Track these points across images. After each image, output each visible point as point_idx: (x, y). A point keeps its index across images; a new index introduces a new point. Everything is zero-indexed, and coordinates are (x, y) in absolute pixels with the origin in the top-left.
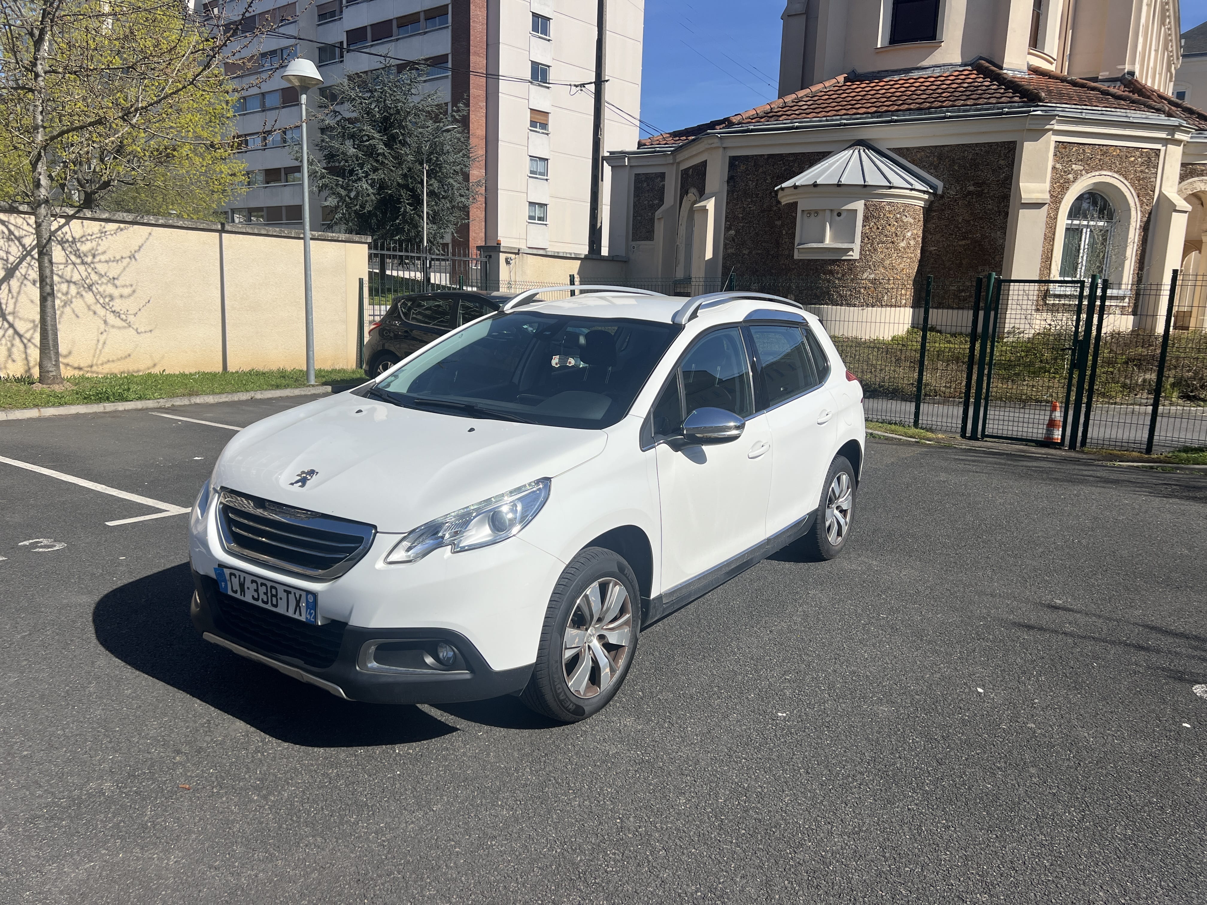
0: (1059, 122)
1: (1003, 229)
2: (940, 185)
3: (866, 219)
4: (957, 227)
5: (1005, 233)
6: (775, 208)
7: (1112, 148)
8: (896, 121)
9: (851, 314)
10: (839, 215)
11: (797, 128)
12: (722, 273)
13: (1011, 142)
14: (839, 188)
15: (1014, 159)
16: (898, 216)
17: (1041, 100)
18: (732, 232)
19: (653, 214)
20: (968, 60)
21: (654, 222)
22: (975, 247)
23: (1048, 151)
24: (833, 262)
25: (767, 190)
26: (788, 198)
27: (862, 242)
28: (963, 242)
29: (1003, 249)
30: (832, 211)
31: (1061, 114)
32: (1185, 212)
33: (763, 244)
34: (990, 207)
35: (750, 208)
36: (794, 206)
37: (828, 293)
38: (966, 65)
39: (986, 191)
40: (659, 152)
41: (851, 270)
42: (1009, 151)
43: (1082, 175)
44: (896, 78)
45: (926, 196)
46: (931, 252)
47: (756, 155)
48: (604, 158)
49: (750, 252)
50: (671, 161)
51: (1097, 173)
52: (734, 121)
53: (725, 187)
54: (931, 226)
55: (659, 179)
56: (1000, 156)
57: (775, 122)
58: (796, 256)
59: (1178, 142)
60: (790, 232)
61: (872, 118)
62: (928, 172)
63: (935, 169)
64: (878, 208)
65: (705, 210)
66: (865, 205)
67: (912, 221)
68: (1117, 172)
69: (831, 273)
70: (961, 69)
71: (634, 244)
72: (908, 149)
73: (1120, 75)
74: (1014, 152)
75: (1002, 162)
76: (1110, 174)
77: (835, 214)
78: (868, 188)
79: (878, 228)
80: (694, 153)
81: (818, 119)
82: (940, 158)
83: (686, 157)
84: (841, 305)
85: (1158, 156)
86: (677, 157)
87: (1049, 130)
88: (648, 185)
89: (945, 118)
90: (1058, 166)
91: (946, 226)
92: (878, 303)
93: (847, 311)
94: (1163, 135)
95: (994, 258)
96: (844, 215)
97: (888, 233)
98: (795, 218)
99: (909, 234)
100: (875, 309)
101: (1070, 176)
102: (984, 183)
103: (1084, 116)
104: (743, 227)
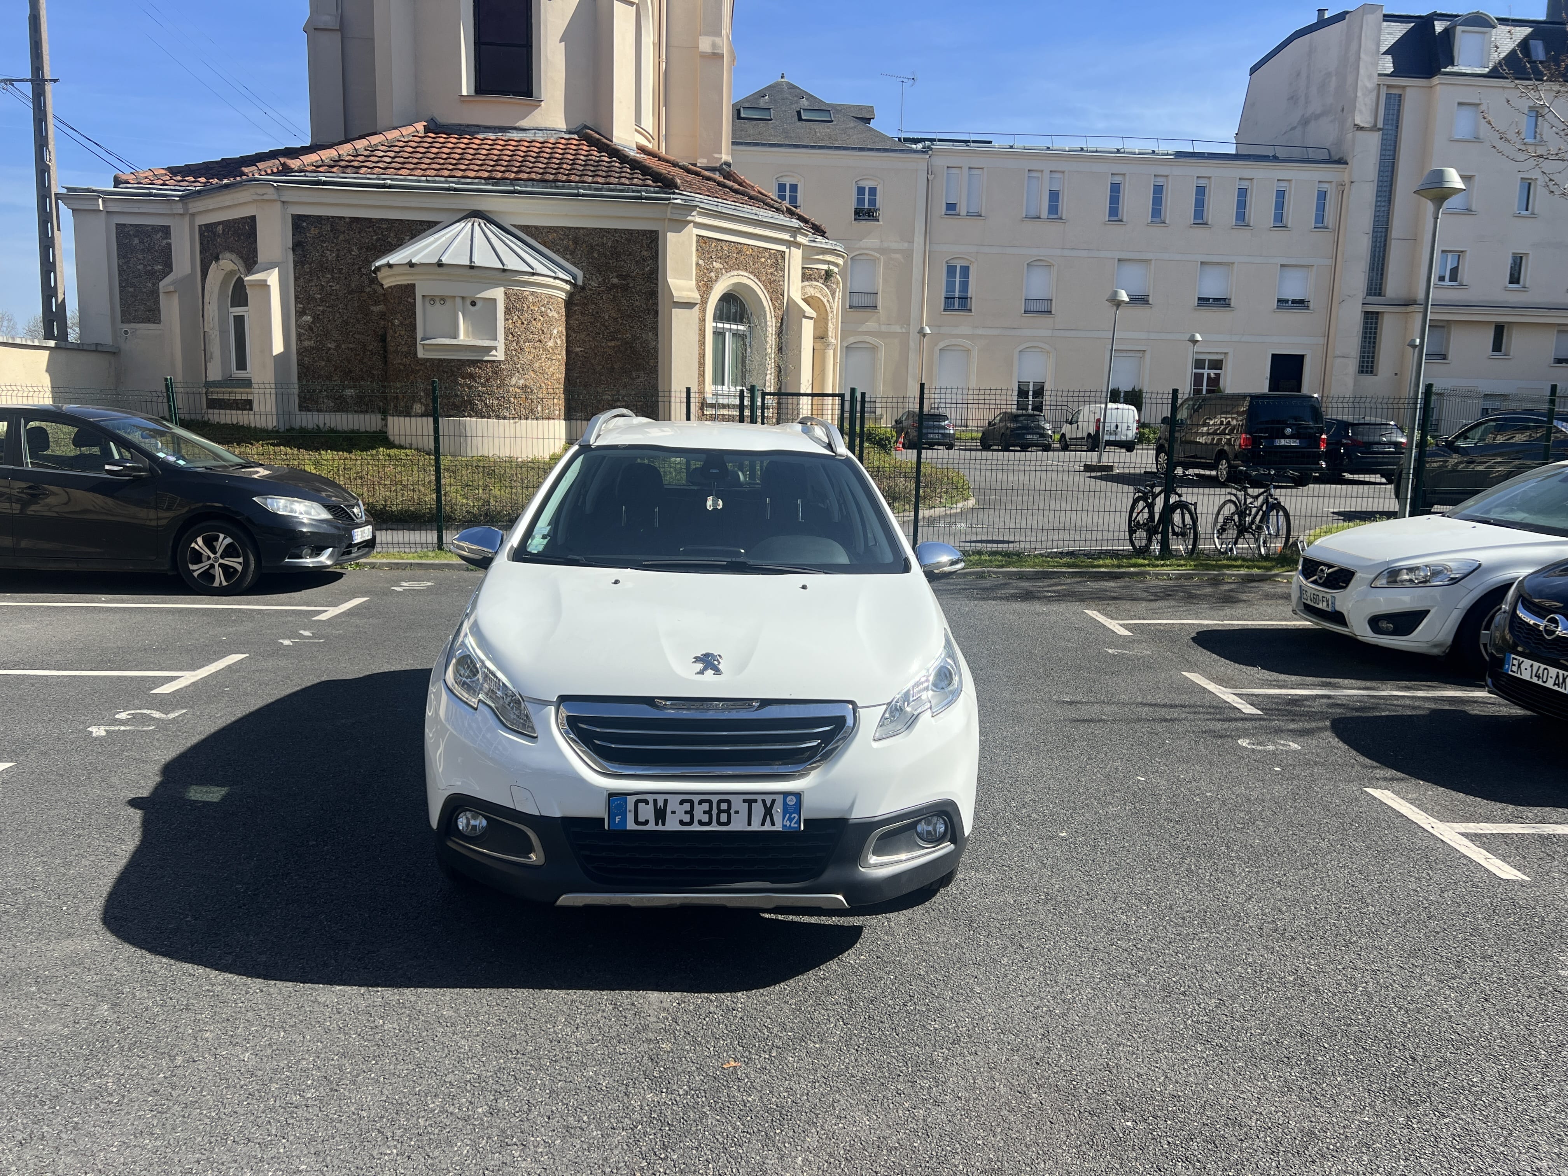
0: (700, 214)
1: (655, 329)
2: (580, 274)
3: (508, 311)
4: (604, 325)
5: (657, 335)
6: (368, 290)
7: (746, 247)
8: (520, 192)
9: (501, 429)
10: (473, 304)
11: (390, 187)
12: (298, 373)
13: (652, 231)
14: (472, 271)
15: (657, 251)
16: (543, 309)
17: (677, 187)
18: (308, 318)
19: (156, 285)
20: (573, 127)
21: (159, 295)
22: (626, 349)
23: (691, 246)
24: (474, 363)
25: (354, 264)
26: (398, 278)
27: (506, 339)
28: (613, 344)
29: (657, 352)
30: (463, 298)
31: (701, 205)
32: (811, 318)
33: (357, 336)
34: (637, 303)
35: (331, 286)
36: (410, 289)
37: (470, 402)
38: (570, 133)
39: (631, 285)
40: (156, 195)
41: (496, 373)
42: (651, 242)
43: (722, 274)
44: (492, 136)
45: (568, 287)
46: (577, 354)
47: (333, 217)
48: (58, 197)
49: (338, 347)
50: (181, 211)
51: (736, 273)
52: (293, 166)
53: (291, 256)
54: (574, 323)
55: (160, 234)
56: (642, 246)
57: (355, 175)
58: (421, 354)
59: (798, 245)
60: (407, 322)
61: (486, 184)
62: (564, 258)
63: (571, 254)
64: (521, 299)
65: (264, 286)
66: (506, 293)
67: (557, 316)
68: (752, 273)
69: (472, 376)
70: (567, 136)
71: (127, 327)
72: (536, 227)
73: (718, 165)
74: (657, 242)
75: (645, 253)
76: (746, 274)
77: (468, 302)
78: (507, 274)
79: (523, 323)
80: (227, 204)
81: (415, 178)
82: (576, 241)
83: (211, 208)
84: (489, 418)
85: (783, 258)
86: (191, 205)
87: (690, 222)
88: (142, 242)
89: (578, 195)
90: (701, 262)
91: (591, 323)
92: (530, 414)
93: (496, 425)
94: (786, 236)
95: (647, 363)
96: (479, 304)
97: (534, 330)
98: (414, 305)
99: (555, 331)
100: (529, 421)
101: (712, 274)
102: (628, 275)
103: (720, 209)
104: (323, 312)
